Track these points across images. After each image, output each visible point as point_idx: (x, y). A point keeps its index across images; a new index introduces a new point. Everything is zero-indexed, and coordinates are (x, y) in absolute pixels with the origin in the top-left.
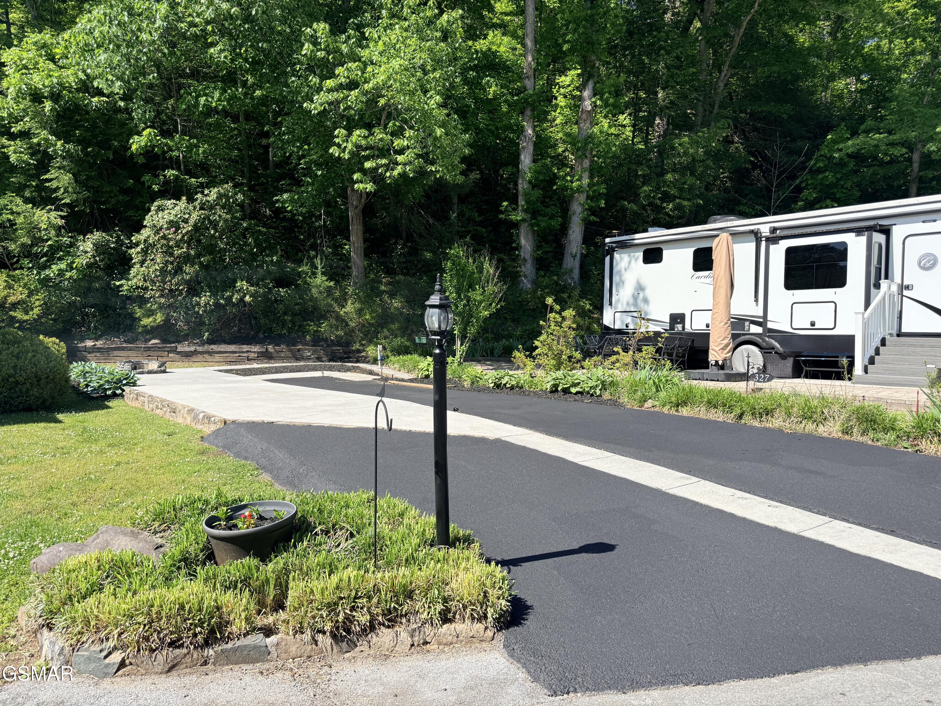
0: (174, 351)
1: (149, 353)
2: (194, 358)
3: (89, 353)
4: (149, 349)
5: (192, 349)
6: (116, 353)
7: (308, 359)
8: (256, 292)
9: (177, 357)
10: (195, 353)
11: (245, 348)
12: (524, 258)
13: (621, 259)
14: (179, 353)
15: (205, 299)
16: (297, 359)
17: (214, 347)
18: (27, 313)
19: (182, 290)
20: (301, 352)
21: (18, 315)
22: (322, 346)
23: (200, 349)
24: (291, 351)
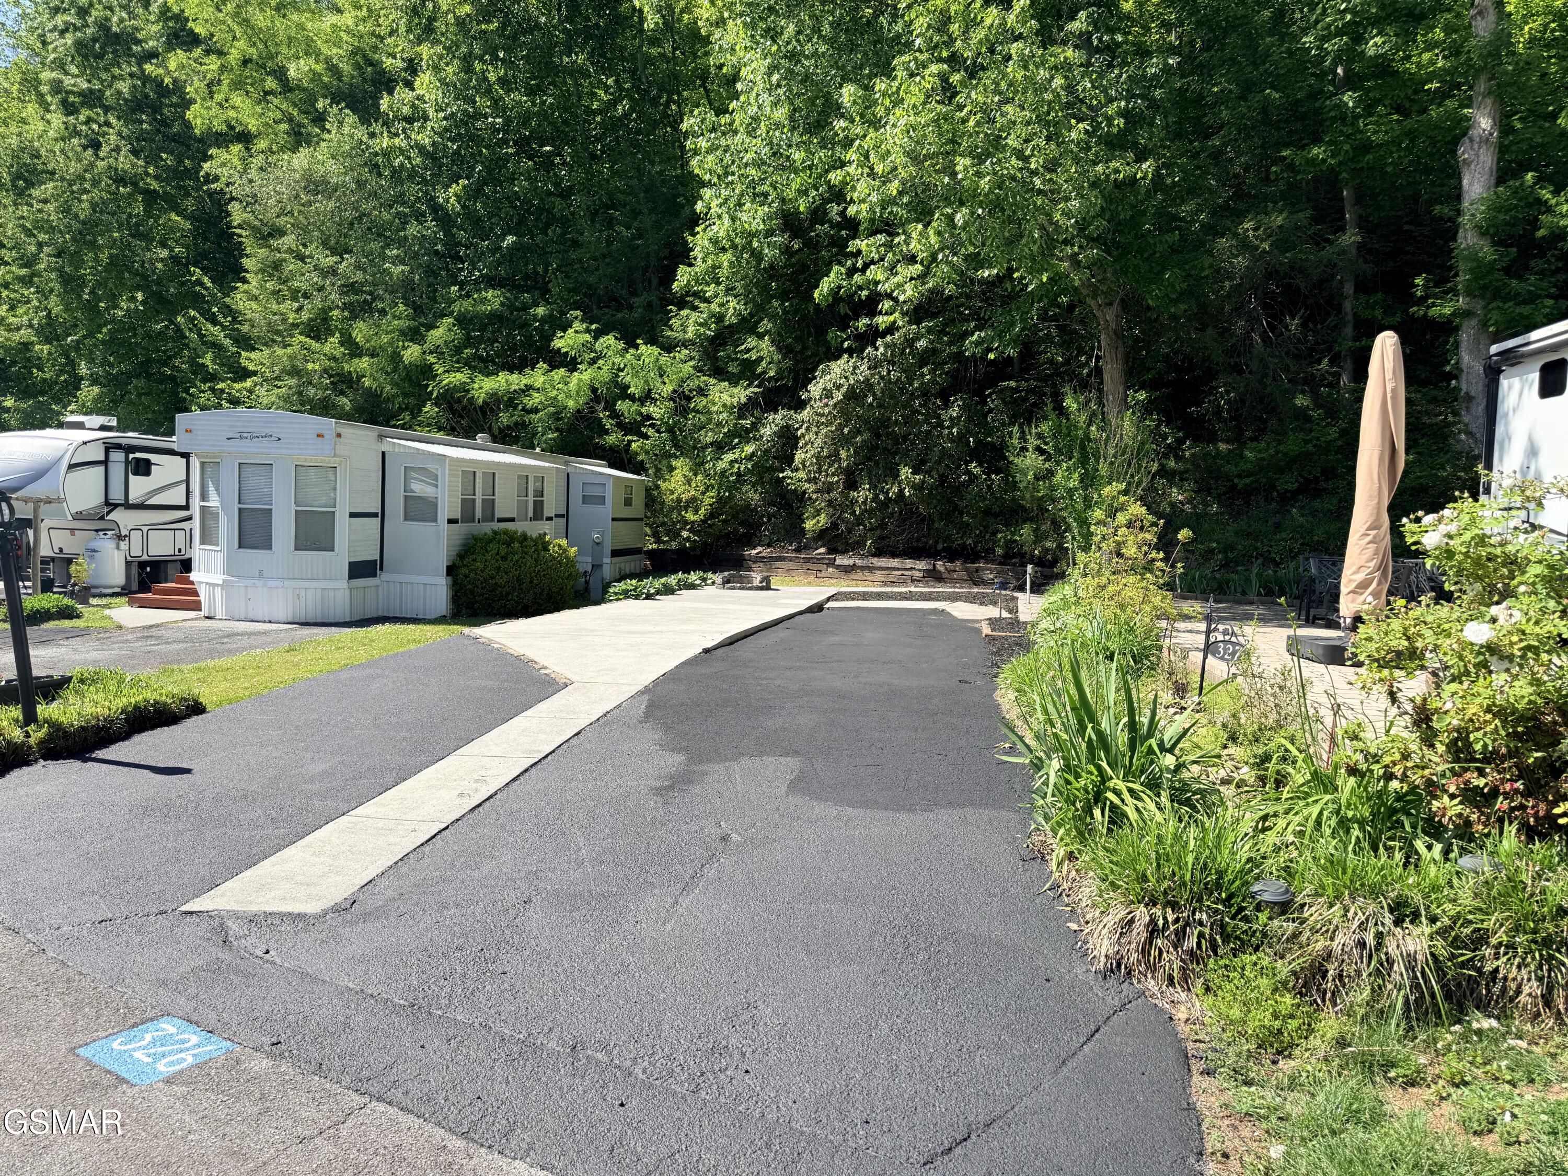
0: (831, 564)
1: (810, 566)
2: (854, 575)
3: (754, 562)
4: (807, 560)
5: (851, 562)
6: (778, 564)
7: (989, 583)
8: (923, 482)
9: (836, 571)
10: (853, 568)
11: (909, 563)
14: (838, 567)
15: (863, 494)
16: (976, 584)
17: (875, 561)
18: (696, 512)
19: (837, 482)
20: (980, 573)
21: (690, 516)
22: (1014, 565)
23: (859, 562)
24: (966, 570)
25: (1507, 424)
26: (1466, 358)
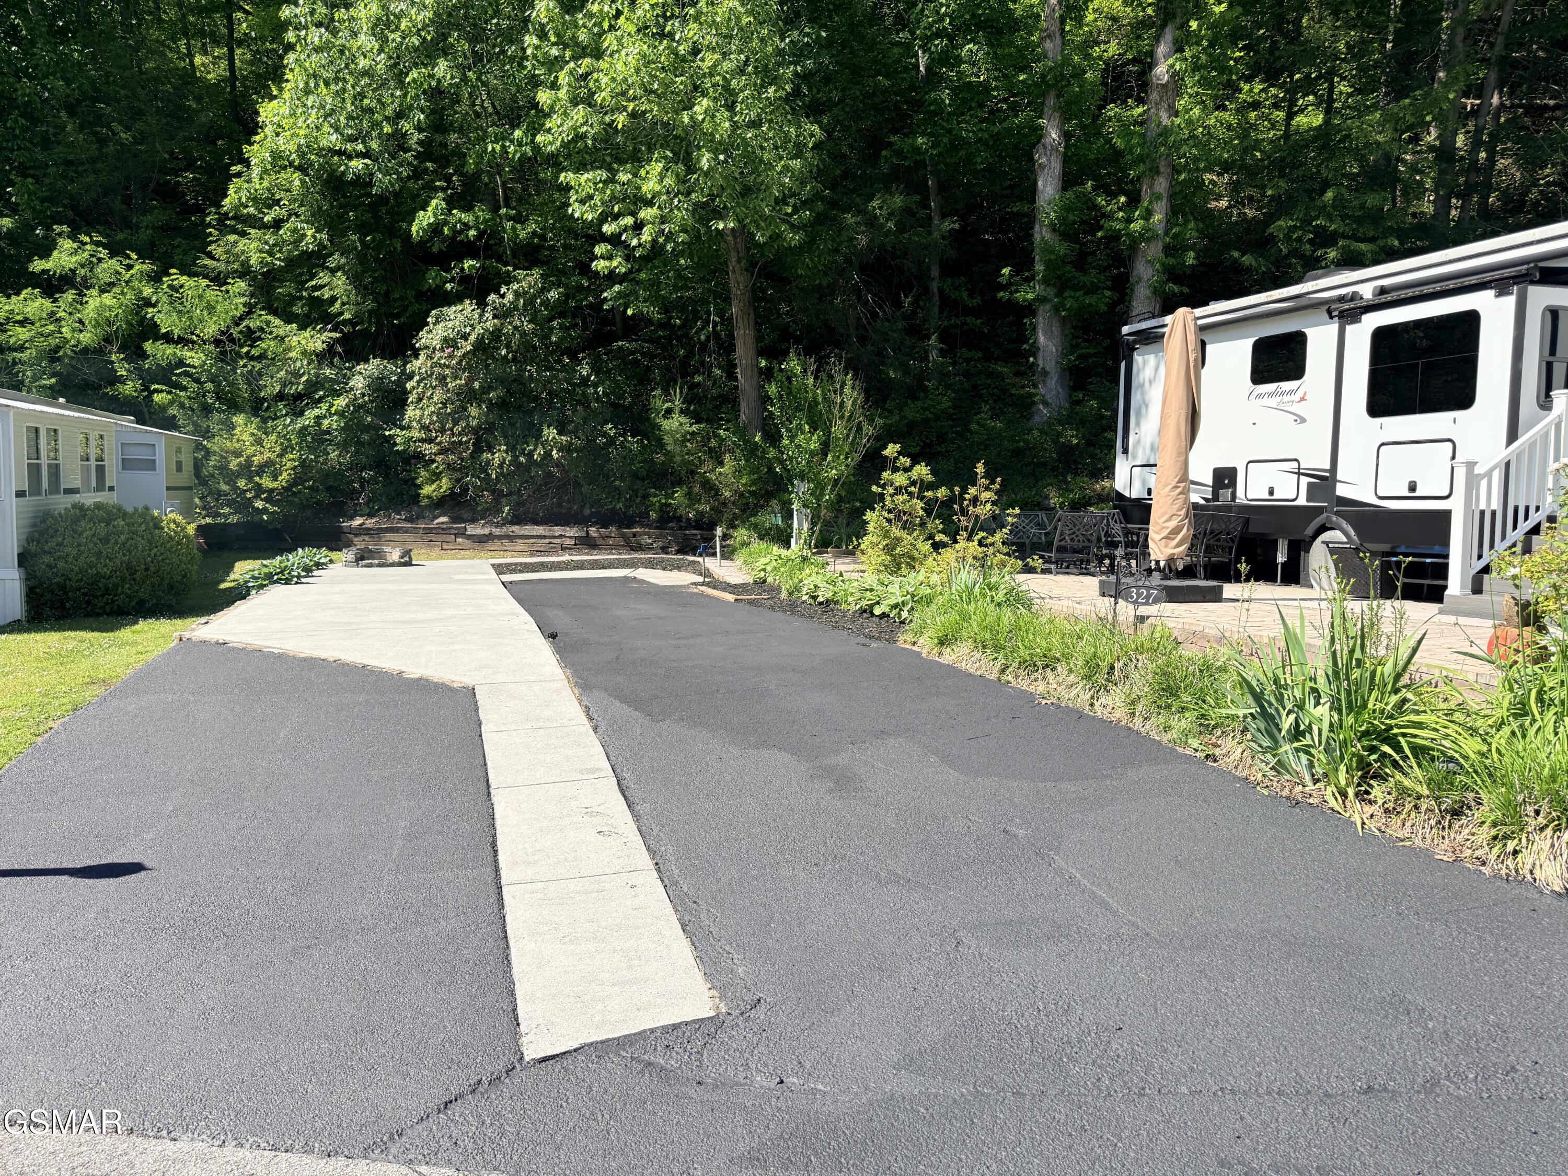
0: (462, 533)
1: (432, 537)
2: (489, 546)
3: (356, 535)
4: (429, 531)
5: (486, 531)
6: (389, 536)
7: (648, 548)
8: (571, 444)
9: (468, 542)
10: (489, 538)
11: (558, 531)
12: (1043, 369)
13: (1145, 362)
14: (470, 537)
15: (498, 456)
16: (633, 549)
17: (515, 528)
18: (275, 478)
19: (467, 442)
20: (638, 538)
21: (266, 482)
22: (672, 528)
23: (497, 531)
24: (623, 536)
25: (1143, 394)
26: (1042, 339)
